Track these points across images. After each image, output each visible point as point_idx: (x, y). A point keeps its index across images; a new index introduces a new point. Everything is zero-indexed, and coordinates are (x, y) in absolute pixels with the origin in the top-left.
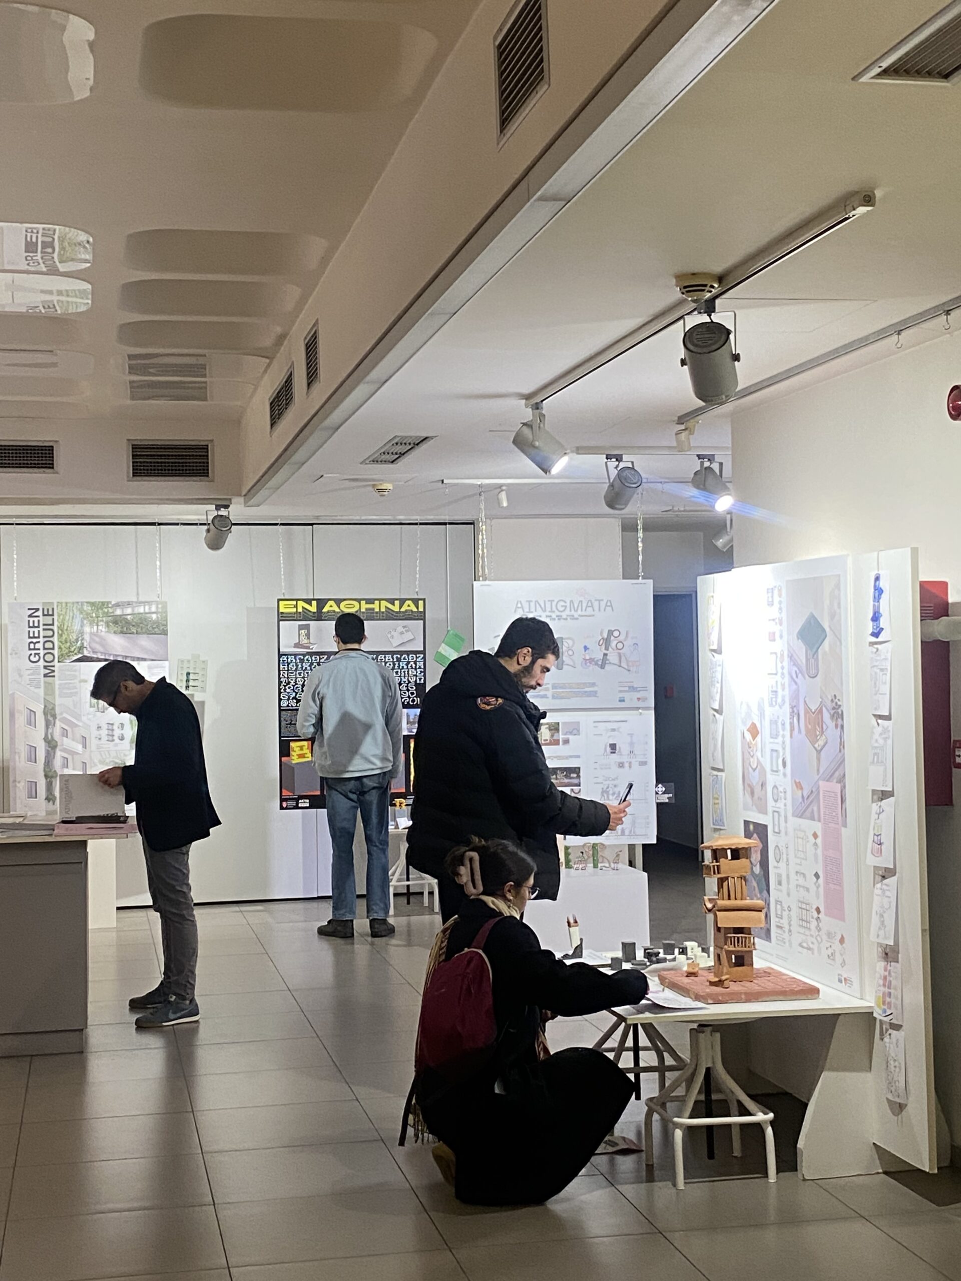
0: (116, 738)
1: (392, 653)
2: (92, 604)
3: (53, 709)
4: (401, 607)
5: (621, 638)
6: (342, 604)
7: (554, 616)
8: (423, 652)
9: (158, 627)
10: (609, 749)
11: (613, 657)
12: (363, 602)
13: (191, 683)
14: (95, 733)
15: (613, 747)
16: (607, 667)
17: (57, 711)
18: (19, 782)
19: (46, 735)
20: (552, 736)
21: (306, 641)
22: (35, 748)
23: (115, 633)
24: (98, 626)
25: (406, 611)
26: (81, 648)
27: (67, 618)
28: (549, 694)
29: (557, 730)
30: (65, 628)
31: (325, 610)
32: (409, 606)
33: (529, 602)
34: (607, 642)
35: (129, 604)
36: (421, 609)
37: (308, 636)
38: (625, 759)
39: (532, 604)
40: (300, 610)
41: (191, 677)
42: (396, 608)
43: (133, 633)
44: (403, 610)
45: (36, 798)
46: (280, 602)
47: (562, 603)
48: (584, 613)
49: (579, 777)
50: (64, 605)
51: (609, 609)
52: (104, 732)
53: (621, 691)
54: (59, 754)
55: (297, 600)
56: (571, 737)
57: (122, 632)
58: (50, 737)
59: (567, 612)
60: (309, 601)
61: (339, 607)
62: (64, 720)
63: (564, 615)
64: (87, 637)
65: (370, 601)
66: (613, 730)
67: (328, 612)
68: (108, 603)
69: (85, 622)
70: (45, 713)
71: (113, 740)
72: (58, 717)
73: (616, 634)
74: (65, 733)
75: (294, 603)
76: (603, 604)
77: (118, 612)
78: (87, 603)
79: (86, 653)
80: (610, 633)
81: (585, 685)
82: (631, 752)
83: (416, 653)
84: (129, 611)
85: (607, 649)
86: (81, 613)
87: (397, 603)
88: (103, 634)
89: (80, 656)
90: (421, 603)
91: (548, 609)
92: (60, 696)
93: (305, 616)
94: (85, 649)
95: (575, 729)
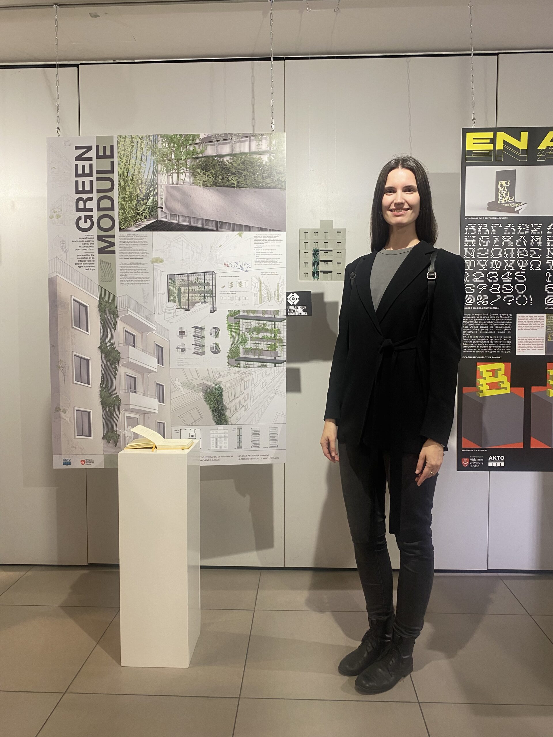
0: (207, 350)
2: (170, 139)
3: (113, 302)
9: (270, 175)
13: (321, 266)
14: (175, 341)
17: (120, 305)
18: (65, 412)
19: (103, 341)
21: (507, 199)
22: (88, 360)
23: (205, 185)
24: (178, 174)
26: (154, 209)
27: (133, 161)
30: (130, 177)
31: (543, 146)
35: (226, 138)
41: (322, 256)
43: (232, 186)
45: (90, 435)
46: (468, 134)
50: (128, 140)
52: (189, 341)
54: (122, 371)
55: (495, 130)
57: (215, 184)
58: (108, 345)
60: (515, 132)
62: (130, 320)
64: (162, 191)
67: (549, 149)
68: (194, 136)
69: (160, 167)
70: (101, 309)
71: (203, 353)
72: (121, 315)
74: (131, 340)
75: (491, 135)
77: (210, 151)
78: (163, 136)
79: (161, 217)
84: (226, 149)
86: (154, 153)
88: (187, 185)
89: (153, 220)
92: (122, 283)
93: (508, 157)
94: (159, 210)
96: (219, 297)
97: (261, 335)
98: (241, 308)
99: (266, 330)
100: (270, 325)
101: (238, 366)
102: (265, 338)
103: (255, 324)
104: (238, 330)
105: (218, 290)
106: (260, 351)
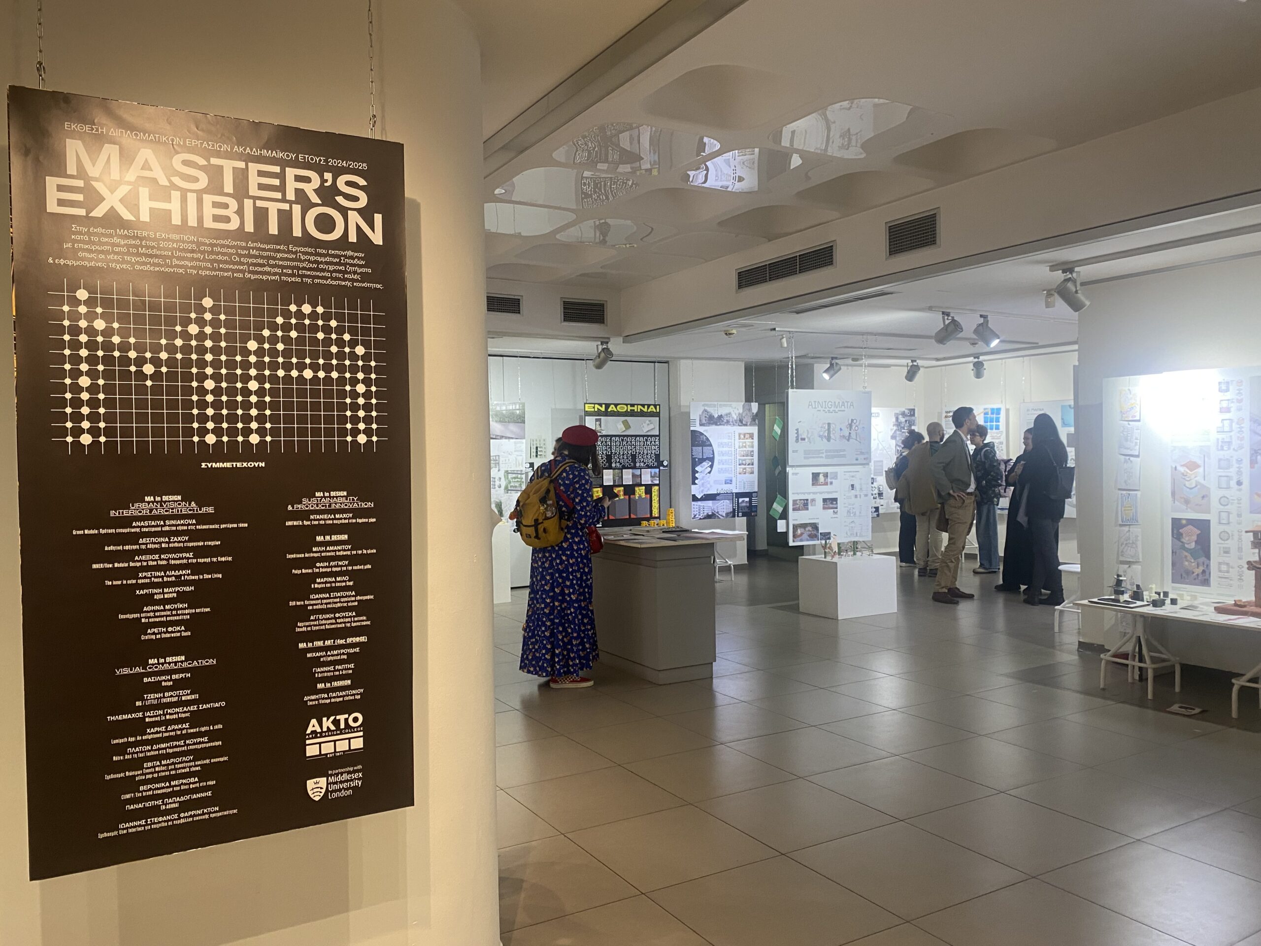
0: (496, 486)
1: (643, 436)
4: (648, 409)
5: (857, 423)
6: (618, 407)
7: (826, 410)
8: (659, 436)
9: (520, 418)
10: (851, 487)
11: (853, 435)
12: (629, 406)
13: (539, 453)
15: (853, 486)
16: (851, 440)
20: (825, 480)
23: (496, 421)
25: (651, 412)
28: (824, 455)
29: (827, 476)
31: (609, 410)
32: (652, 409)
33: (815, 402)
34: (851, 426)
35: (504, 404)
36: (658, 411)
37: (600, 425)
38: (858, 493)
39: (816, 403)
40: (596, 410)
41: (539, 449)
42: (645, 410)
43: (506, 422)
44: (649, 411)
46: (586, 405)
47: (830, 403)
48: (840, 409)
49: (837, 503)
51: (852, 407)
53: (856, 454)
55: (595, 404)
56: (833, 481)
57: (500, 421)
59: (833, 409)
60: (601, 405)
61: (616, 408)
63: (831, 410)
65: (633, 405)
66: (853, 477)
67: (611, 411)
71: (495, 488)
73: (855, 421)
75: (593, 405)
76: (849, 404)
77: (498, 408)
80: (852, 420)
81: (841, 451)
82: (861, 489)
83: (657, 436)
84: (504, 408)
85: (850, 430)
87: (646, 407)
90: (658, 407)
91: (824, 406)
93: (598, 413)
95: (835, 476)
96: (501, 465)
97: (516, 480)
98: (509, 469)
99: (517, 478)
100: (519, 476)
101: (508, 493)
102: (517, 481)
103: (514, 475)
104: (508, 478)
105: (501, 462)
106: (516, 487)
